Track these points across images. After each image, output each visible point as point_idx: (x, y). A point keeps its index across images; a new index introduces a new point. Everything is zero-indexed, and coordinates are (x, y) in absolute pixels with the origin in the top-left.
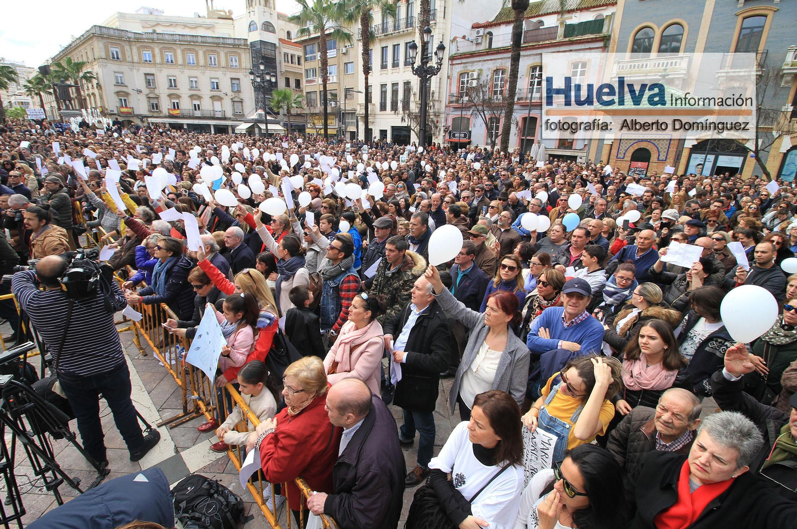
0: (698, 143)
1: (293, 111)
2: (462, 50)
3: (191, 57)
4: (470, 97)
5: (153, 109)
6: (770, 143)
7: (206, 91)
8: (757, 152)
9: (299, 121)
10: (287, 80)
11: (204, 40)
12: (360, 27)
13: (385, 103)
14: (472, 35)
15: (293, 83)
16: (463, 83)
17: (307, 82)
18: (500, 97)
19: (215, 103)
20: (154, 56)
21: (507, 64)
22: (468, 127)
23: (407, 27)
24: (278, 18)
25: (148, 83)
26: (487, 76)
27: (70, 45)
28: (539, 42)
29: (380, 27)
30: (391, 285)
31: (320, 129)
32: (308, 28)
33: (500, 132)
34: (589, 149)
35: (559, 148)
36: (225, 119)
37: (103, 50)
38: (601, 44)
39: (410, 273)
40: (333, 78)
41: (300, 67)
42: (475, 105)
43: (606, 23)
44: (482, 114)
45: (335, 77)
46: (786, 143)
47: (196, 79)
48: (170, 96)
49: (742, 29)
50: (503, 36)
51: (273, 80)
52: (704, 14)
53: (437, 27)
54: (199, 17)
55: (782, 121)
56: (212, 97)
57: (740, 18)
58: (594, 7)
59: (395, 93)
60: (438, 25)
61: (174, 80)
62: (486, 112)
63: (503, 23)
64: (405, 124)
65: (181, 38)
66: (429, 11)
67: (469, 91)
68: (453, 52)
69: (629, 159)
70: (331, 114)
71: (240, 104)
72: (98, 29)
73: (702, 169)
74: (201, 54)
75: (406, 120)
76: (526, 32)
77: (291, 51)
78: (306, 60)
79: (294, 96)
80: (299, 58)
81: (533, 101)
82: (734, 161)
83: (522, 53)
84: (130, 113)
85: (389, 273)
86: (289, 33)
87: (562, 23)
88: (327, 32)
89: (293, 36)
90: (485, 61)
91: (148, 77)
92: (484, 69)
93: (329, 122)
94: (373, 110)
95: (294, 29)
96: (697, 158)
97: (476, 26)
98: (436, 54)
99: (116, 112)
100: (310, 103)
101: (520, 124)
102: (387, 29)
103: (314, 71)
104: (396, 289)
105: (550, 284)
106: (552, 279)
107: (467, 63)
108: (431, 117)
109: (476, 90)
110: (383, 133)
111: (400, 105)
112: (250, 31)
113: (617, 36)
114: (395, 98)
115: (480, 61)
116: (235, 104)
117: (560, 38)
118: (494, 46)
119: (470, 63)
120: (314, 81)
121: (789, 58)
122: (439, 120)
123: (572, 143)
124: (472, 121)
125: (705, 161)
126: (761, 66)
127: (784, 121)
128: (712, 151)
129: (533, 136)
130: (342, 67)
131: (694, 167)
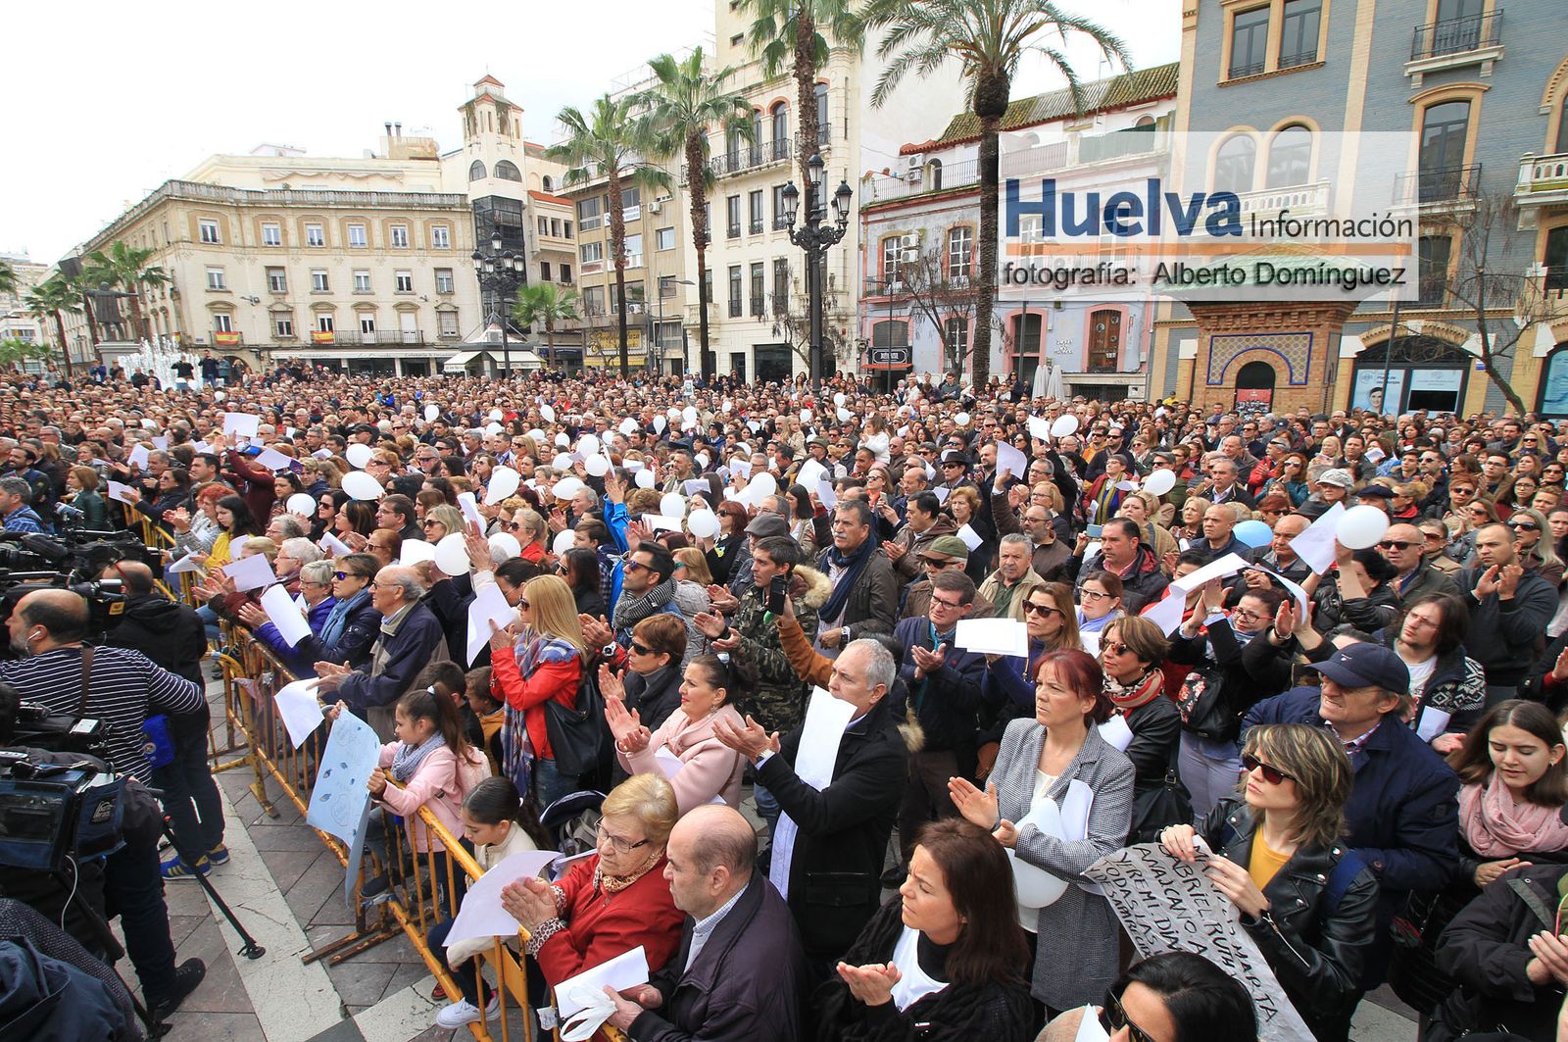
0: (1370, 349)
1: (558, 326)
2: (883, 196)
3: (357, 235)
4: (906, 281)
5: (282, 332)
6: (1511, 339)
7: (385, 294)
8: (1487, 357)
9: (568, 344)
10: (546, 267)
11: (382, 199)
12: (685, 161)
13: (739, 301)
14: (902, 167)
15: (556, 273)
16: (890, 257)
17: (584, 268)
18: (964, 279)
19: (404, 316)
20: (285, 233)
21: (975, 218)
22: (906, 340)
23: (775, 158)
24: (527, 153)
25: (274, 283)
26: (935, 240)
27: (122, 219)
29: (724, 161)
31: (613, 357)
32: (585, 169)
33: (970, 345)
34: (1150, 371)
35: (1089, 371)
36: (422, 345)
37: (187, 226)
40: (635, 256)
41: (569, 241)
42: (916, 297)
44: (931, 312)
45: (638, 257)
46: (1544, 339)
47: (366, 274)
48: (314, 307)
49: (1425, 127)
50: (962, 166)
51: (519, 267)
52: (1347, 105)
53: (834, 154)
54: (374, 157)
55: (1529, 296)
56: (399, 307)
57: (1419, 109)
58: (1133, 104)
59: (757, 281)
60: (833, 151)
61: (324, 277)
62: (939, 310)
63: (960, 142)
64: (780, 340)
65: (338, 198)
66: (817, 127)
67: (903, 272)
68: (868, 199)
69: (1232, 384)
70: (635, 327)
71: (453, 316)
72: (176, 186)
74: (377, 224)
75: (782, 331)
77: (551, 212)
78: (581, 227)
79: (559, 296)
80: (567, 225)
82: (1446, 380)
83: (1001, 195)
84: (236, 344)
86: (547, 181)
87: (1073, 137)
88: (622, 175)
89: (554, 185)
90: (930, 213)
91: (273, 273)
92: (930, 229)
93: (629, 342)
94: (716, 315)
95: (558, 172)
96: (1369, 378)
97: (908, 151)
98: (834, 204)
99: (207, 342)
100: (589, 308)
101: (1008, 329)
102: (736, 164)
103: (598, 247)
106: (1134, 636)
107: (895, 218)
108: (832, 323)
109: (917, 268)
110: (738, 359)
111: (768, 304)
112: (472, 178)
114: (757, 291)
115: (920, 214)
116: (444, 316)
118: (945, 185)
119: (902, 217)
120: (598, 267)
121: (1526, 175)
122: (846, 328)
123: (1115, 360)
124: (913, 327)
125: (1386, 382)
126: (1473, 194)
127: (1533, 297)
128: (1398, 361)
129: (1037, 350)
130: (652, 238)
131: (1366, 396)
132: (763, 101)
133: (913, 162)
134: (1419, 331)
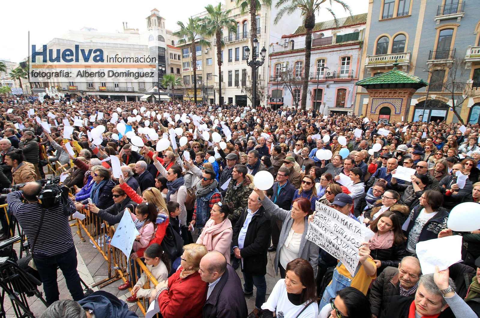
0: (419, 103)
1: (175, 87)
2: (276, 51)
4: (282, 77)
6: (461, 102)
8: (454, 107)
9: (179, 93)
10: (172, 69)
12: (215, 38)
13: (231, 82)
14: (283, 42)
15: (175, 71)
16: (278, 69)
17: (184, 70)
18: (300, 77)
21: (304, 59)
22: (282, 95)
23: (243, 38)
24: (167, 33)
26: (291, 65)
28: (321, 45)
29: (228, 38)
30: (237, 195)
31: (192, 97)
32: (184, 40)
33: (301, 98)
34: (354, 107)
35: (336, 107)
36: (134, 92)
38: (358, 46)
39: (248, 188)
40: (199, 68)
41: (179, 61)
42: (285, 83)
43: (360, 34)
44: (289, 87)
45: (201, 67)
46: (471, 102)
49: (440, 36)
50: (300, 42)
51: (164, 69)
52: (417, 29)
53: (262, 37)
54: (119, 33)
55: (467, 89)
57: (438, 31)
58: (353, 25)
59: (237, 76)
60: (261, 36)
62: (291, 87)
63: (300, 35)
64: (243, 94)
66: (256, 29)
67: (281, 74)
68: (271, 52)
69: (378, 113)
70: (199, 88)
73: (423, 118)
75: (244, 91)
76: (314, 40)
77: (174, 52)
78: (183, 57)
79: (176, 79)
80: (179, 56)
81: (319, 79)
82: (441, 113)
83: (312, 52)
84: (75, 90)
85: (235, 188)
86: (173, 42)
87: (334, 35)
88: (196, 41)
89: (175, 43)
90: (290, 57)
92: (290, 62)
93: (197, 93)
94: (224, 86)
95: (176, 40)
96: (419, 112)
97: (284, 37)
98: (261, 54)
99: (66, 89)
100: (186, 82)
101: (312, 93)
102: (231, 39)
103: (188, 63)
104: (240, 197)
105: (332, 193)
106: (334, 190)
107: (280, 58)
108: (259, 90)
109: (285, 73)
110: (230, 99)
111: (240, 83)
112: (149, 40)
113: (367, 42)
114: (237, 79)
115: (287, 57)
117: (334, 43)
118: (295, 48)
119: (282, 58)
120: (188, 69)
121: (469, 53)
122: (264, 91)
123: (344, 104)
124: (284, 91)
125: (424, 113)
126: (453, 57)
127: (468, 89)
128: (428, 107)
129: (321, 100)
130: (205, 61)
131: (418, 117)
132: (240, 20)
133: (285, 40)
134: (434, 98)
